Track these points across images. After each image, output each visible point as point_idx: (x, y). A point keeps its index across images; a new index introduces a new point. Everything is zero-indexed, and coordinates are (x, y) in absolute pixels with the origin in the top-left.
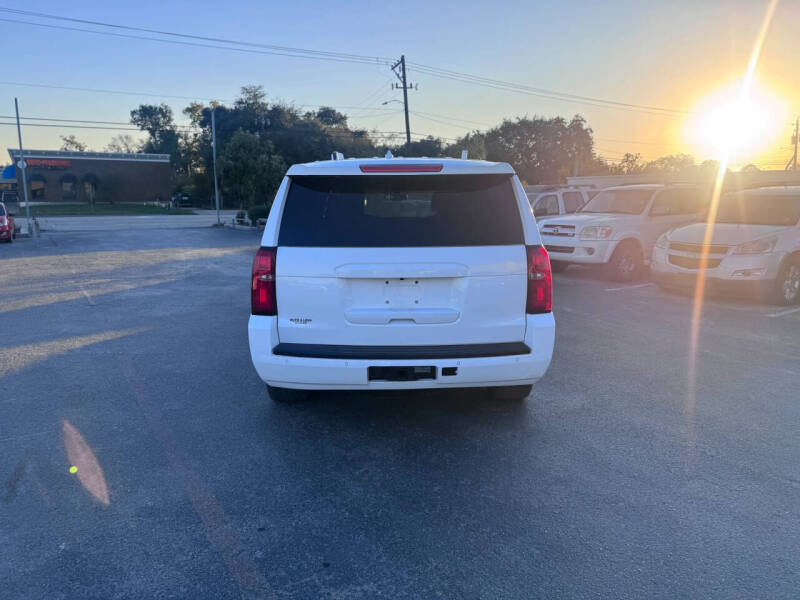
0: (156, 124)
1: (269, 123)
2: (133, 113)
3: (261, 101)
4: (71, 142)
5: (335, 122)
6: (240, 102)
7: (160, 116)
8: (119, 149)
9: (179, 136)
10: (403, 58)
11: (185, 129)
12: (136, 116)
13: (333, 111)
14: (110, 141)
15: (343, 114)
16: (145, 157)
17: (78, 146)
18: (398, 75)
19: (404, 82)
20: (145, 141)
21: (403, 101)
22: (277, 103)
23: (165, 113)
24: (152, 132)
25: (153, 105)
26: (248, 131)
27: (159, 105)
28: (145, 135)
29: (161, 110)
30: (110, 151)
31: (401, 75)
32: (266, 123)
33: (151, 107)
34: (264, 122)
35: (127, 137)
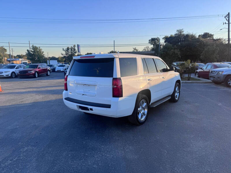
0: (155, 43)
1: (184, 40)
2: (149, 40)
3: (182, 33)
4: (135, 49)
5: (208, 37)
6: (176, 34)
7: (156, 40)
8: (146, 50)
9: (161, 45)
10: (229, 13)
11: (163, 44)
12: (150, 41)
13: (208, 34)
14: (144, 48)
15: (212, 34)
16: (151, 52)
17: (137, 50)
18: (226, 19)
19: (229, 21)
20: (152, 48)
21: (228, 28)
22: (187, 33)
23: (158, 39)
24: (154, 45)
25: (155, 38)
26: (169, 43)
27: (156, 38)
28: (152, 46)
29: (157, 39)
30: (144, 51)
31: (228, 19)
32: (183, 40)
33: (154, 38)
34: (182, 40)
35: (148, 47)
